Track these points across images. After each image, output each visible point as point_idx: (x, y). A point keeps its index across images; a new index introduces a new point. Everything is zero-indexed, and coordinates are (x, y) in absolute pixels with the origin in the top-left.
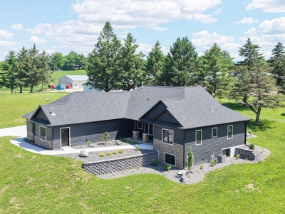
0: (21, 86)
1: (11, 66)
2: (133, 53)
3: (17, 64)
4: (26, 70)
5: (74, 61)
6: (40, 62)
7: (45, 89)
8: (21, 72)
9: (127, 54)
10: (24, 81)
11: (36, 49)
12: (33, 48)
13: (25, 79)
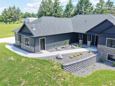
0: (10, 22)
1: (5, 14)
2: (59, 5)
3: (8, 13)
4: (12, 15)
5: (27, 15)
6: (17, 12)
7: (19, 23)
8: (10, 16)
9: (56, 5)
10: (11, 20)
11: (15, 7)
12: (14, 6)
13: (11, 19)
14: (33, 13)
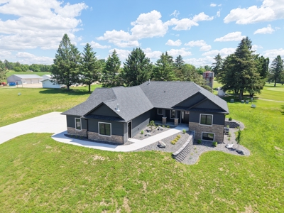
14: (6, 61)
